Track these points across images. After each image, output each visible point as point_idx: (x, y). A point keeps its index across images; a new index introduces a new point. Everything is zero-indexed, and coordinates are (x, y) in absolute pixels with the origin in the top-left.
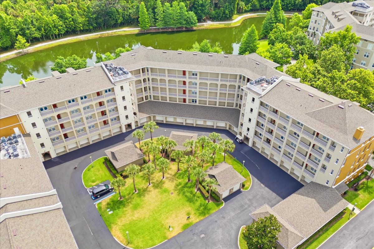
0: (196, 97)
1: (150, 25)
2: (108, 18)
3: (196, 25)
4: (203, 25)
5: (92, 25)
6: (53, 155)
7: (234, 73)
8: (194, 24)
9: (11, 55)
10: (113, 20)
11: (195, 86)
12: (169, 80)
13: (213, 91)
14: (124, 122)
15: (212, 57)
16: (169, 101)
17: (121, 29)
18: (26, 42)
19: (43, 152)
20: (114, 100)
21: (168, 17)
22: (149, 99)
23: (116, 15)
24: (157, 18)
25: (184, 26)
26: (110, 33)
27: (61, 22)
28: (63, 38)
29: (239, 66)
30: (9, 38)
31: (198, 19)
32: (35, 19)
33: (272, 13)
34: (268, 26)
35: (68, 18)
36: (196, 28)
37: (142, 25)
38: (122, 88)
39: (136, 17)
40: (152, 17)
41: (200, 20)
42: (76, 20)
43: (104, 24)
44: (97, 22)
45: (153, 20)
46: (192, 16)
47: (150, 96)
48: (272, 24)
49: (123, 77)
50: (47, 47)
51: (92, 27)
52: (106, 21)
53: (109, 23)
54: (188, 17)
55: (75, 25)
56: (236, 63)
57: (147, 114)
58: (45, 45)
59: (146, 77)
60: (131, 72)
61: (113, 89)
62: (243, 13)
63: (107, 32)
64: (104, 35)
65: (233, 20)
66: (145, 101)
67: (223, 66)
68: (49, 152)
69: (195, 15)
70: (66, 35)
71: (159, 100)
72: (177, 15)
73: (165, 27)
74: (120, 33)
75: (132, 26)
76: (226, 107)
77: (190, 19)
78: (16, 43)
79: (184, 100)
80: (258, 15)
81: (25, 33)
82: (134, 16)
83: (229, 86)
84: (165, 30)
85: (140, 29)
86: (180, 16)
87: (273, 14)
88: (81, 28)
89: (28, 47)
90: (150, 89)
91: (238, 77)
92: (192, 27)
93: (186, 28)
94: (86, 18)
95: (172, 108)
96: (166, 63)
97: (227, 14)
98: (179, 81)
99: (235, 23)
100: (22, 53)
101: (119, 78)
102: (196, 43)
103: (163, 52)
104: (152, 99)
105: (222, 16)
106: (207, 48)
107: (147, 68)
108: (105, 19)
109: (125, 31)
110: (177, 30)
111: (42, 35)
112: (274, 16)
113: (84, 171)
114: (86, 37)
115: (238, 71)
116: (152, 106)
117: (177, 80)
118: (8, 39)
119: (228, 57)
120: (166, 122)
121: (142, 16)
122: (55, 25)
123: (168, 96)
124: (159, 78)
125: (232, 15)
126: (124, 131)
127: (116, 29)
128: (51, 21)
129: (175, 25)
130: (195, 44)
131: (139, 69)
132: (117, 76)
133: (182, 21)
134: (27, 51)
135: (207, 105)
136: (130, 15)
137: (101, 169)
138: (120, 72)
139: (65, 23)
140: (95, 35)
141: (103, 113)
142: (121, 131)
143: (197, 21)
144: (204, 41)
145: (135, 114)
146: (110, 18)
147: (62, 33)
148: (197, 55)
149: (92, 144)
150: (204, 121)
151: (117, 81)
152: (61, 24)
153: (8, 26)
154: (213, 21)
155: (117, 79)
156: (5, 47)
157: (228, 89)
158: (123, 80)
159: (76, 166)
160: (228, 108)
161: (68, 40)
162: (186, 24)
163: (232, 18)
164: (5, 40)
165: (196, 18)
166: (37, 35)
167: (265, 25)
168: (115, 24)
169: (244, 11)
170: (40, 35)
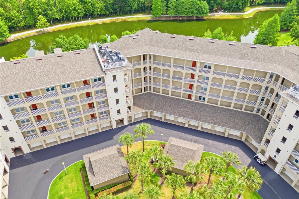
0: (205, 94)
1: (162, 12)
2: (124, 5)
3: (207, 14)
4: (214, 15)
5: (108, 10)
6: (26, 150)
7: (263, 70)
8: (205, 13)
9: (32, 33)
10: (128, 6)
11: (205, 81)
12: (175, 71)
13: (229, 90)
14: (115, 117)
15: (234, 46)
16: (172, 95)
17: (135, 15)
18: (46, 22)
19: (13, 147)
20: (104, 91)
21: (180, 5)
22: (148, 91)
23: (132, 2)
24: (170, 6)
25: (195, 15)
26: (124, 19)
27: (80, 6)
28: (81, 21)
29: (271, 61)
30: (32, 17)
31: (210, 9)
32: (58, 2)
33: (295, 4)
34: (287, 18)
35: (88, 2)
36: (207, 18)
37: (154, 12)
38: (114, 77)
39: (149, 5)
40: (165, 5)
41: (211, 10)
42: (94, 5)
43: (120, 10)
44: (113, 8)
45: (166, 8)
46: (204, 6)
47: (150, 87)
48: (293, 17)
49: (117, 64)
50: (66, 28)
51: (109, 12)
52: (122, 7)
53: (124, 9)
54: (200, 7)
55: (93, 9)
56: (266, 57)
57: (143, 109)
58: (64, 26)
59: (147, 65)
60: (129, 59)
61: (103, 77)
62: (256, 6)
63: (122, 17)
64: (118, 20)
65: (245, 11)
66: (143, 92)
67: (249, 59)
68: (20, 147)
69: (207, 5)
70: (85, 18)
71: (160, 93)
72: (189, 4)
73: (176, 16)
74: (133, 19)
75: (145, 13)
76: (243, 110)
77: (202, 9)
78: (38, 22)
79: (190, 97)
80: (271, 9)
81: (47, 14)
82: (148, 3)
83: (253, 85)
84: (176, 19)
85: (152, 16)
86: (192, 5)
87: (295, 6)
88: (99, 12)
89: (47, 26)
90: (150, 79)
91: (268, 76)
92: (202, 17)
93: (197, 17)
94: (104, 4)
95: (174, 105)
96: (174, 50)
97: (240, 6)
98: (187, 74)
99: (247, 14)
100: (42, 32)
101: (113, 65)
102: (209, 31)
103: (171, 37)
104: (152, 92)
105: (235, 7)
106: (221, 37)
107: (150, 55)
108: (121, 6)
109: (138, 17)
110: (187, 19)
111: (63, 17)
112: (296, 8)
113: (54, 179)
114: (102, 21)
115: (270, 69)
116: (150, 99)
117: (184, 71)
118: (32, 19)
119: (256, 48)
120: (165, 119)
121: (155, 4)
122: (75, 8)
123: (170, 90)
124: (162, 68)
125: (245, 7)
126: (114, 126)
127: (130, 16)
128: (71, 4)
129: (187, 14)
130: (207, 32)
131: (140, 55)
132: (110, 63)
133: (193, 10)
134: (47, 31)
135: (218, 106)
136: (144, 3)
137: (74, 180)
138: (115, 58)
139: (85, 7)
140: (110, 20)
141: (91, 106)
142: (111, 126)
143: (208, 11)
144: (217, 29)
145: (129, 108)
146: (126, 4)
147: (80, 16)
148: (214, 43)
149: (74, 140)
150: (212, 126)
151: (110, 69)
152: (81, 8)
153: (32, 6)
154: (224, 12)
155: (109, 65)
156: (29, 25)
157: (250, 89)
158: (117, 68)
159: (48, 170)
160: (246, 113)
161: (85, 23)
162: (197, 13)
163: (245, 10)
164: (29, 19)
165: (208, 8)
166: (58, 16)
167: (283, 17)
168: (130, 11)
169: (256, 4)
170: (61, 16)
